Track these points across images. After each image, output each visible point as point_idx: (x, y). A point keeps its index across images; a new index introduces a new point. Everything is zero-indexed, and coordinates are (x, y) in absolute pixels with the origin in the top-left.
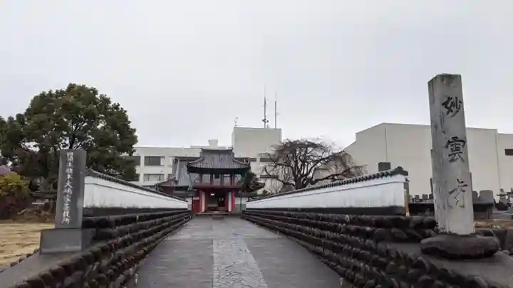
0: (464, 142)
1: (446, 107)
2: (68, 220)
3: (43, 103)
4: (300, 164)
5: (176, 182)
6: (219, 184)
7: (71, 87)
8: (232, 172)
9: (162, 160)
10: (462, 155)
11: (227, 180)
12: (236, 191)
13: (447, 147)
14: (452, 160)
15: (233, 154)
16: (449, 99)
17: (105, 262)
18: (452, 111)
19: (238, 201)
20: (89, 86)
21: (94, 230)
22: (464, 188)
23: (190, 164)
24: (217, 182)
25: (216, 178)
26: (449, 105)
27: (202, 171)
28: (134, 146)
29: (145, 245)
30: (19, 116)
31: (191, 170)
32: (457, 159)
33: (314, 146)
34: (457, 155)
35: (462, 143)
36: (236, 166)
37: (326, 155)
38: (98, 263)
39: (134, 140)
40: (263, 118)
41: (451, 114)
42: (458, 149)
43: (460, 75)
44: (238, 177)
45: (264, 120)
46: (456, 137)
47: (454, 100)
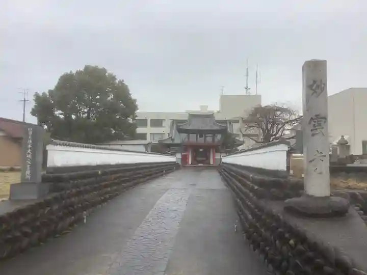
0: (325, 118)
1: (312, 89)
2: (29, 177)
3: (66, 81)
4: (269, 126)
5: (173, 140)
6: (203, 142)
7: (87, 68)
8: (214, 132)
9: (163, 121)
10: (323, 131)
11: (209, 139)
12: (217, 148)
13: (310, 123)
14: (313, 135)
15: (214, 117)
16: (315, 82)
17: (56, 207)
18: (316, 92)
19: (218, 156)
20: (100, 67)
21: (52, 183)
22: (322, 158)
23: (179, 126)
24: (201, 140)
25: (200, 137)
26: (314, 88)
27: (188, 132)
28: (136, 112)
29: (107, 193)
30: (50, 92)
31: (180, 131)
32: (319, 133)
33: (283, 110)
34: (318, 130)
35: (324, 120)
36: (216, 128)
37: (294, 117)
38: (49, 208)
39: (135, 108)
40: (246, 86)
41: (315, 94)
42: (320, 125)
43: (325, 61)
44: (219, 137)
45: (246, 89)
46: (318, 115)
47: (318, 83)
